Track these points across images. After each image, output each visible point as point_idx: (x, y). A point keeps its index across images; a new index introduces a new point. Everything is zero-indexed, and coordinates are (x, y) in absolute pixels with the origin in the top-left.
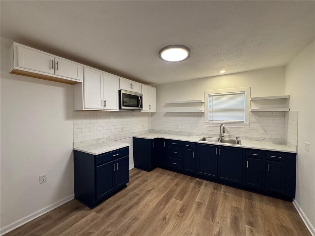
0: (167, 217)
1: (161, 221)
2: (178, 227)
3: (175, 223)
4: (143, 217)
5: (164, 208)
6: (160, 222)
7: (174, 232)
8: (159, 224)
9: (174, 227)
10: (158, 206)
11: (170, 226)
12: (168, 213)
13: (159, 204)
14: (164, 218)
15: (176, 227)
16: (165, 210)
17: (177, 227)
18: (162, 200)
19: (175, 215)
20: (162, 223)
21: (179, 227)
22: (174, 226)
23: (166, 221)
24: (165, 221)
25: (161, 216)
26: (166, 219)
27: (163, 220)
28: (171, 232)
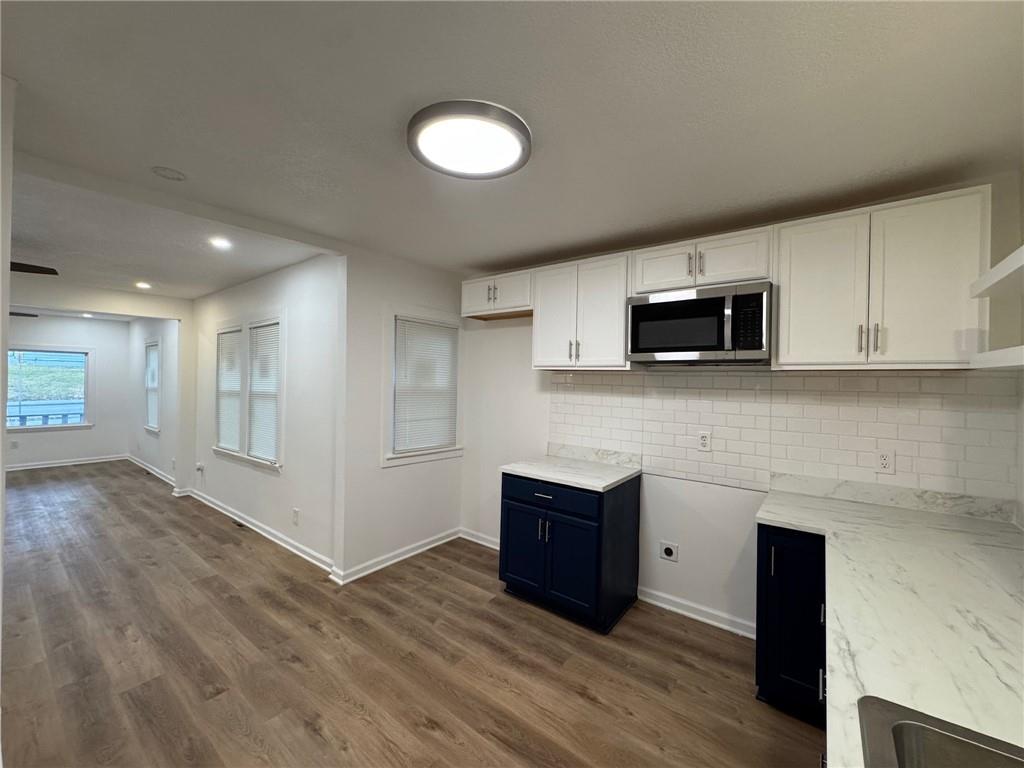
0: (437, 734)
1: (427, 714)
2: (387, 758)
3: (404, 753)
4: (455, 674)
5: (483, 732)
6: (423, 711)
7: (376, 742)
8: (420, 709)
9: (392, 745)
10: (492, 713)
11: (400, 736)
12: (452, 740)
13: (503, 719)
14: (433, 724)
15: (391, 751)
16: (473, 733)
17: (388, 754)
18: (525, 730)
19: (440, 761)
20: (421, 717)
21: (385, 760)
22: (395, 745)
23: (423, 728)
24: (424, 725)
25: (444, 713)
26: (433, 728)
27: (430, 721)
28: (379, 731)
